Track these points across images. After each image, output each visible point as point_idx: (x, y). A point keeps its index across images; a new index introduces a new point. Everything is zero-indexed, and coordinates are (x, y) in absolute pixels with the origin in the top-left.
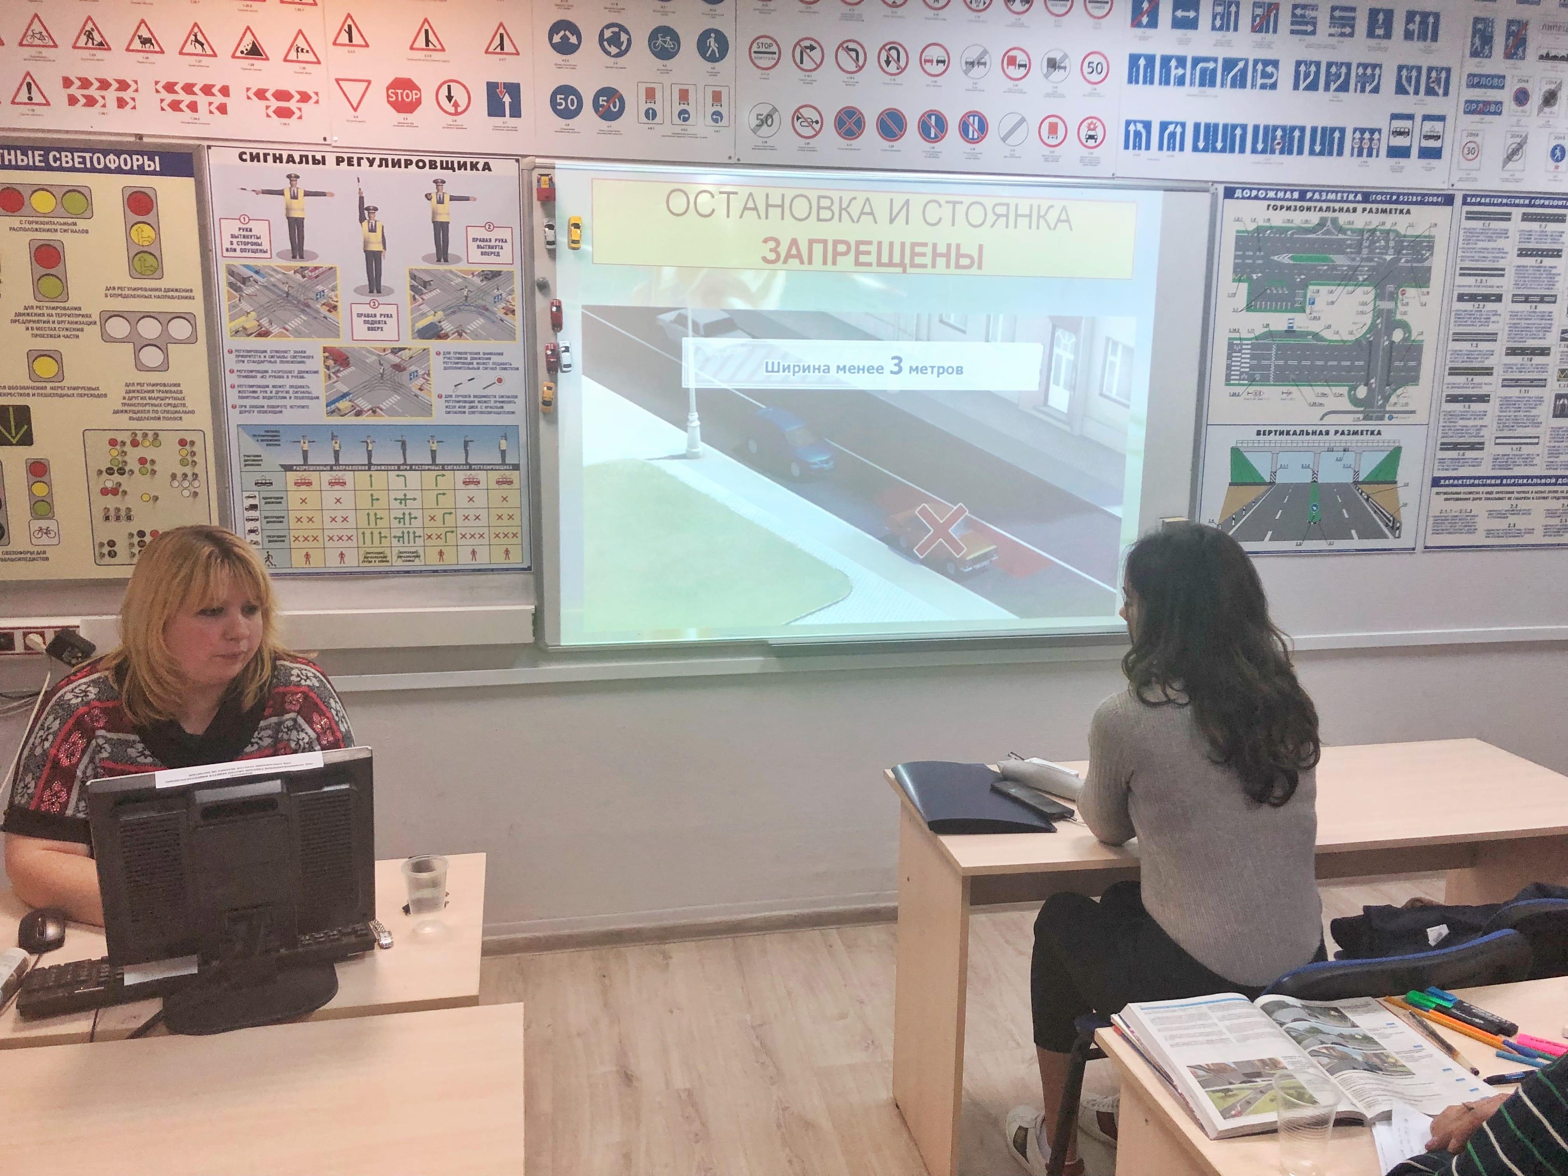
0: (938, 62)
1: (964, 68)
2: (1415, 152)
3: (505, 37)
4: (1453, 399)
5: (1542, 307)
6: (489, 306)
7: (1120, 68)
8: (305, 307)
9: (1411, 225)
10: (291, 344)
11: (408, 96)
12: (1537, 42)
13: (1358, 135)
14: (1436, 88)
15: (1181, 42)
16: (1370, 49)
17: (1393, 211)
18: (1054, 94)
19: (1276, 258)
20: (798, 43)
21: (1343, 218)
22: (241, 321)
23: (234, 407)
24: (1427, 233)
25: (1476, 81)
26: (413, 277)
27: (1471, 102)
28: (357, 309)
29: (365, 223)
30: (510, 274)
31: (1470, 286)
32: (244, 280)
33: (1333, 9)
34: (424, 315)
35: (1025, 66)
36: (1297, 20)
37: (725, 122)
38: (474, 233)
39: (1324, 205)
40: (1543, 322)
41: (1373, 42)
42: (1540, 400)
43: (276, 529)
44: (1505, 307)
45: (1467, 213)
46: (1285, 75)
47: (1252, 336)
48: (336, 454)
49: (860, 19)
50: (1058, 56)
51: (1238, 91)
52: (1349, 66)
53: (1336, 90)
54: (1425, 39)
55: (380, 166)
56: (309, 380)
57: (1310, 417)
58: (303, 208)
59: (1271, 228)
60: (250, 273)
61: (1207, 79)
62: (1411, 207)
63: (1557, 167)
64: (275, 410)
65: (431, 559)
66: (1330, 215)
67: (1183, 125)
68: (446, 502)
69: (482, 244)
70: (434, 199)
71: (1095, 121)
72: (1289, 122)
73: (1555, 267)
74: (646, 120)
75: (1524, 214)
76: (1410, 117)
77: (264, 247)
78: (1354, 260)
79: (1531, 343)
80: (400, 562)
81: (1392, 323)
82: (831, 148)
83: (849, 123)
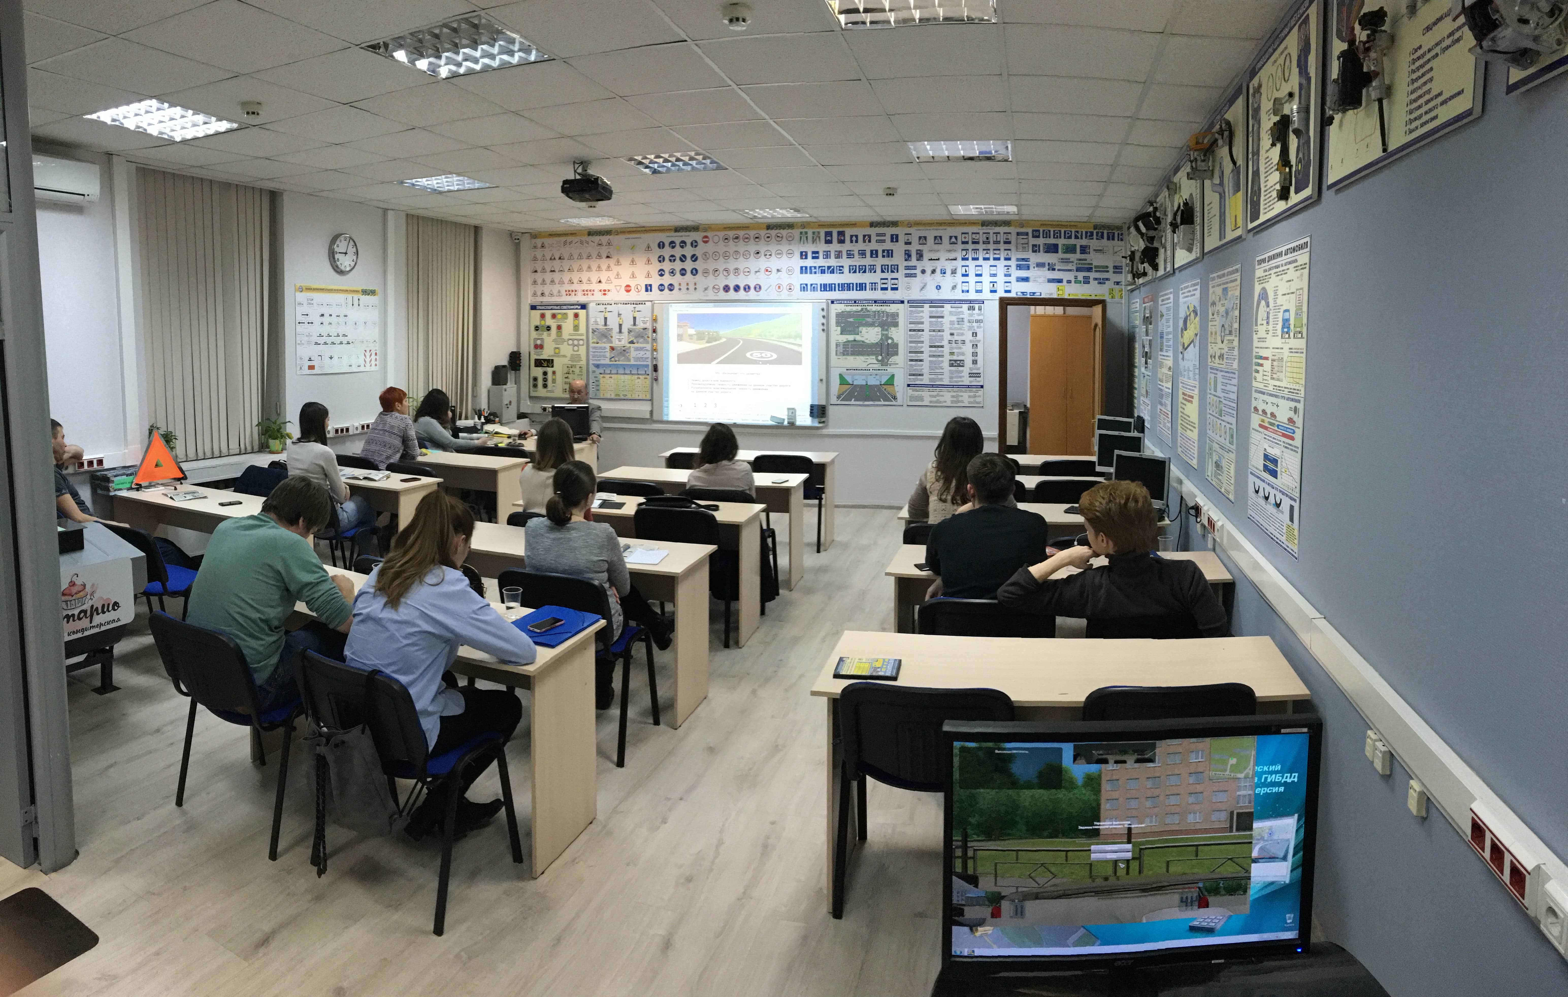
2: (889, 288)
3: (649, 274)
4: (911, 360)
5: (940, 333)
6: (644, 336)
7: (798, 270)
8: (606, 337)
9: (891, 309)
10: (603, 345)
11: (629, 288)
12: (926, 256)
13: (870, 285)
14: (894, 270)
15: (815, 262)
16: (872, 261)
17: (884, 306)
18: (779, 278)
19: (848, 320)
20: (714, 270)
21: (869, 308)
22: (594, 340)
23: (591, 360)
24: (896, 312)
25: (907, 268)
26: (628, 329)
27: (907, 274)
28: (616, 337)
30: (649, 329)
31: (913, 327)
33: (859, 251)
34: (630, 338)
35: (771, 271)
36: (848, 254)
37: (697, 291)
38: (641, 319)
39: (862, 305)
40: (940, 338)
41: (872, 259)
42: (942, 361)
44: (927, 333)
45: (909, 305)
46: (846, 269)
47: (842, 341)
49: (728, 263)
50: (780, 268)
51: (832, 275)
52: (865, 266)
53: (862, 273)
54: (889, 257)
55: (623, 304)
56: (606, 353)
57: (864, 365)
59: (846, 311)
60: (596, 330)
61: (823, 272)
62: (890, 304)
63: (939, 292)
64: (599, 360)
65: (629, 397)
66: (864, 307)
67: (817, 284)
68: (633, 383)
69: (643, 321)
71: (791, 284)
72: (848, 282)
73: (943, 321)
74: (679, 291)
75: (929, 305)
76: (887, 279)
77: (599, 324)
78: (873, 319)
79: (937, 344)
80: (623, 397)
81: (888, 338)
82: (722, 295)
83: (726, 289)
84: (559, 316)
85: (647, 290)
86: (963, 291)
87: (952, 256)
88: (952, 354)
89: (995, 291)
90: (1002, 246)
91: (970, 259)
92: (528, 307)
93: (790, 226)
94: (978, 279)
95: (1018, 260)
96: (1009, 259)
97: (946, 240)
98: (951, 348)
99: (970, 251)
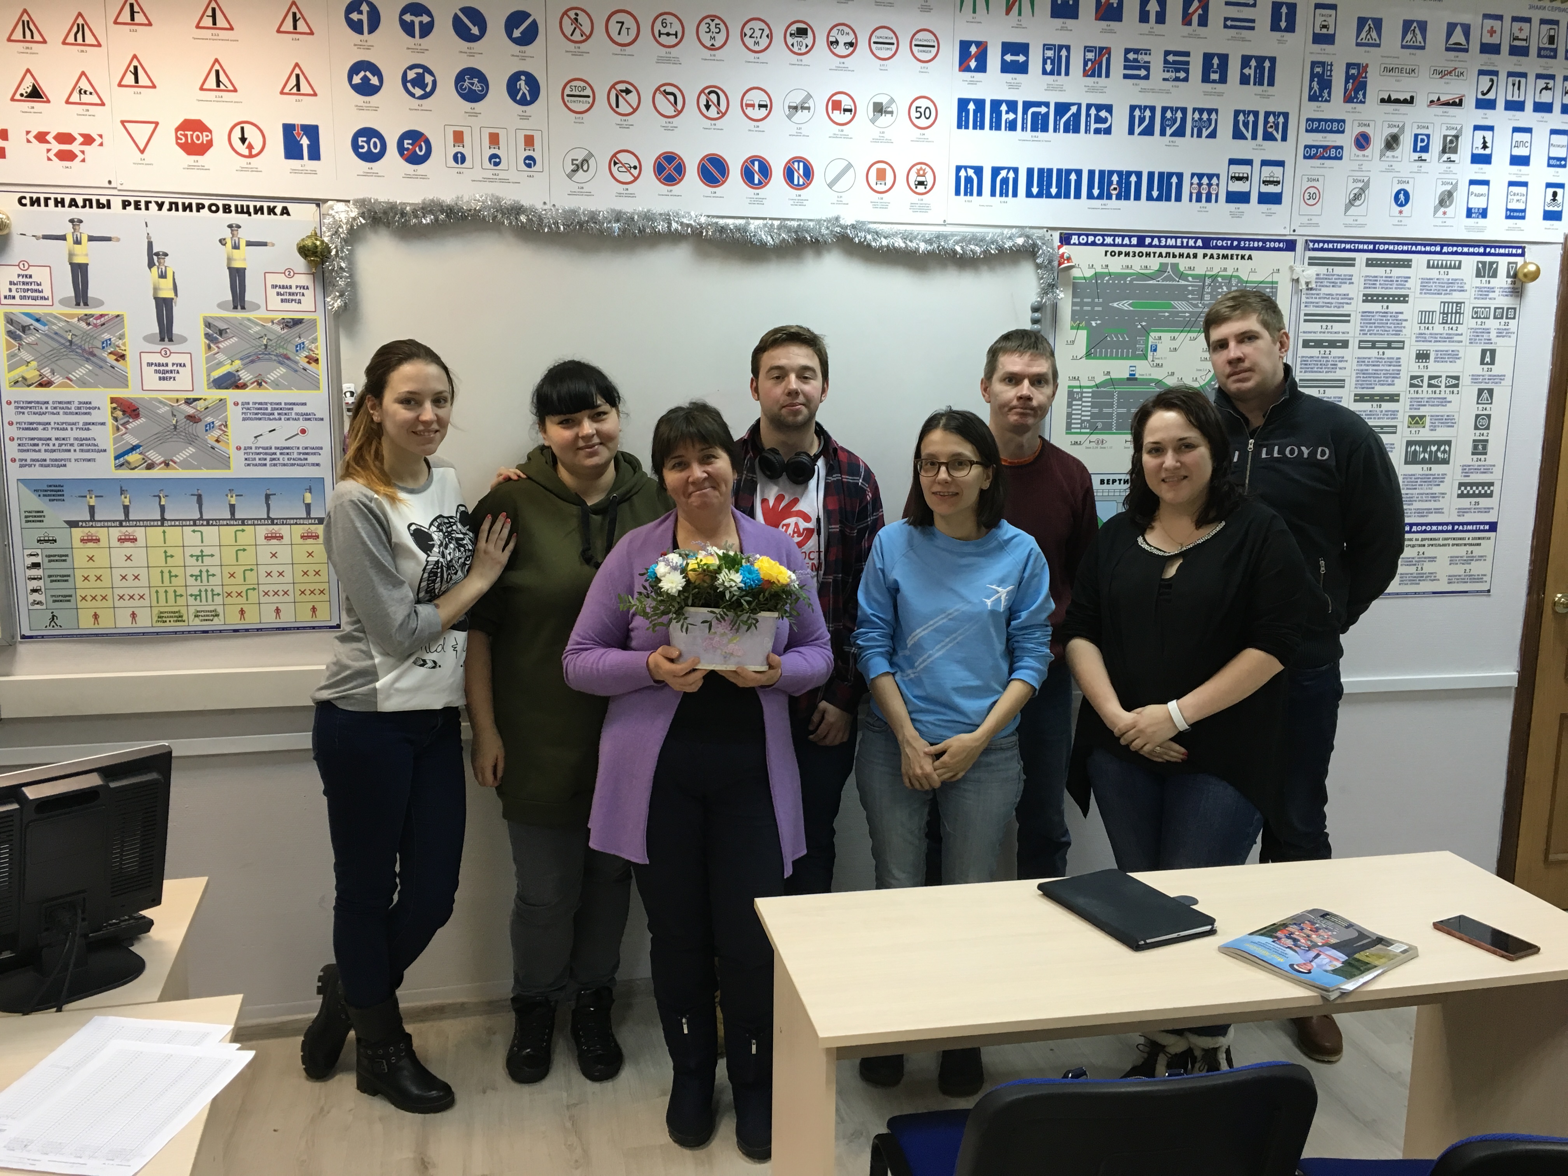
0: (760, 106)
1: (787, 112)
2: (1254, 197)
3: (302, 78)
5: (1389, 353)
6: (291, 355)
7: (949, 113)
8: (89, 355)
9: (1253, 271)
10: (76, 394)
11: (198, 138)
12: (1377, 86)
13: (1196, 180)
14: (1275, 133)
15: (1011, 86)
16: (1206, 94)
17: (1235, 257)
18: (880, 140)
19: (1115, 305)
20: (613, 87)
21: (1184, 264)
22: (21, 371)
23: (13, 460)
24: (1270, 279)
25: (1315, 126)
26: (208, 325)
27: (1311, 147)
28: (147, 358)
29: (155, 269)
30: (314, 322)
31: (1315, 333)
32: (25, 329)
33: (1167, 53)
34: (220, 364)
35: (850, 110)
36: (1130, 65)
37: (538, 167)
38: (272, 280)
39: (1164, 251)
40: (1392, 368)
41: (1208, 87)
43: (61, 588)
44: (1352, 353)
45: (1310, 258)
46: (1120, 120)
47: (1093, 383)
48: (126, 509)
49: (676, 61)
50: (884, 100)
51: (1071, 135)
52: (1184, 110)
53: (1172, 135)
54: (1261, 83)
55: (170, 209)
56: (95, 432)
58: (85, 253)
59: (1110, 274)
60: (30, 321)
62: (1254, 253)
63: (1401, 212)
64: (61, 464)
65: (233, 620)
66: (1171, 260)
67: (1016, 170)
68: (246, 558)
69: (282, 291)
70: (229, 244)
71: (924, 167)
72: (1124, 168)
73: (1402, 313)
74: (455, 165)
75: (1368, 260)
76: (1249, 162)
77: (44, 294)
78: (1196, 306)
79: (1379, 390)
80: (197, 621)
85: (292, 151)
86: (1469, 213)
87: (1450, 90)
88: (1417, 420)
89: (1557, 216)
91: (1500, 104)
94: (1517, 173)
97: (1436, 34)
98: (1417, 403)
99: (1503, 75)
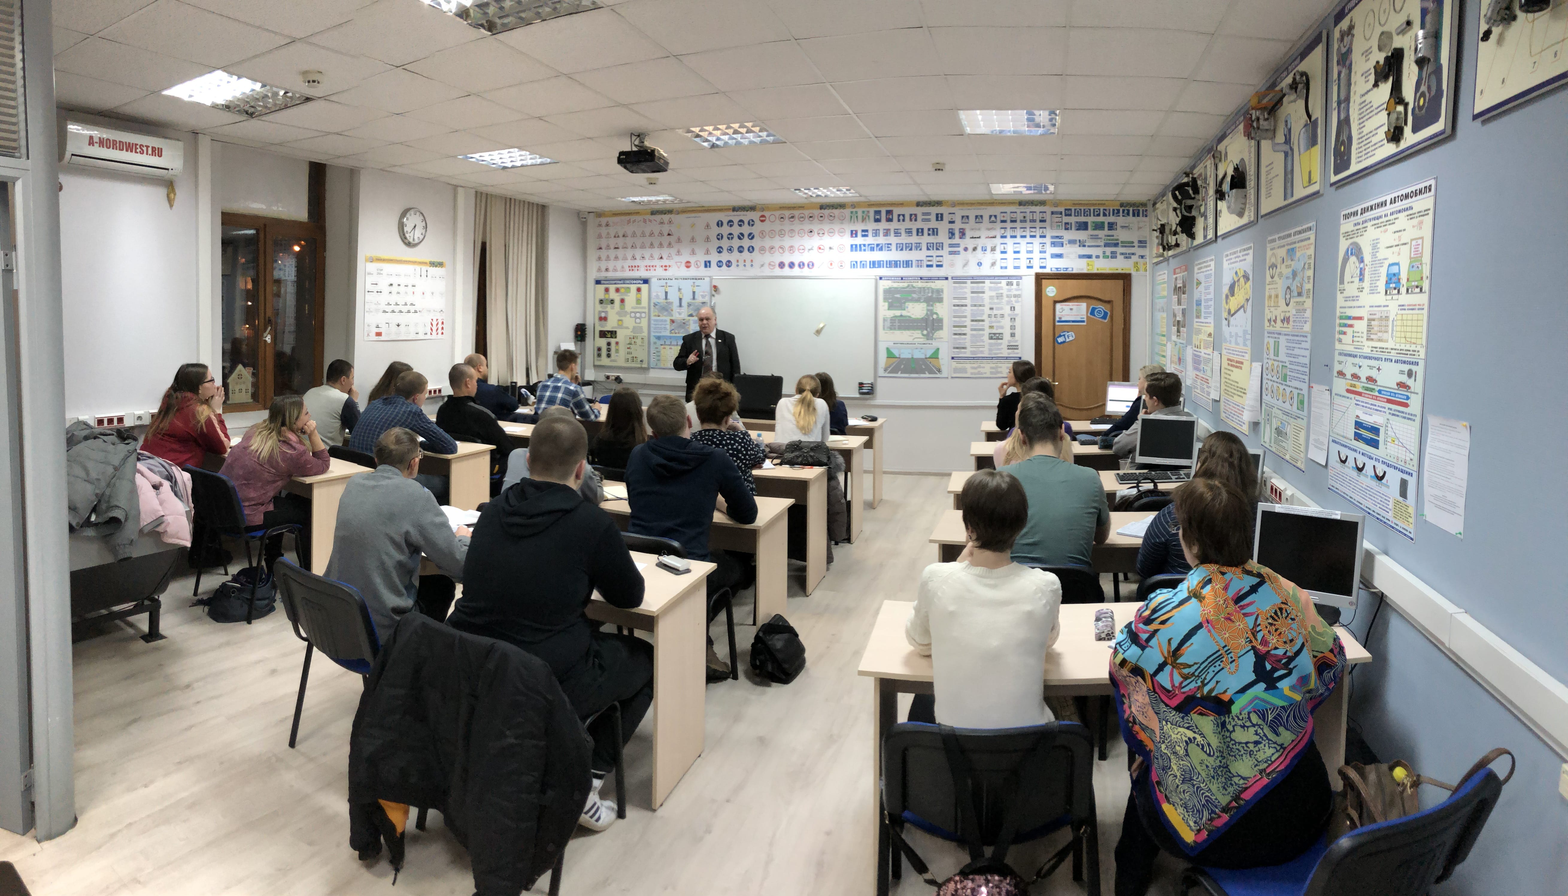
2: (935, 266)
3: (708, 251)
4: (955, 334)
5: (980, 308)
7: (848, 248)
8: (667, 310)
9: (936, 286)
11: (689, 265)
12: (969, 234)
13: (917, 262)
14: (939, 248)
15: (864, 240)
16: (918, 239)
17: (929, 282)
18: (831, 256)
19: (896, 296)
20: (770, 247)
21: (915, 284)
22: (655, 314)
24: (941, 288)
25: (951, 246)
26: (688, 303)
27: (950, 252)
31: (957, 302)
33: (906, 229)
35: (824, 249)
36: (895, 233)
37: (754, 266)
38: (700, 294)
40: (981, 312)
41: (918, 237)
42: (983, 335)
44: (969, 308)
45: (953, 282)
46: (893, 247)
47: (890, 317)
49: (783, 241)
50: (832, 246)
51: (881, 252)
52: (912, 244)
53: (909, 250)
54: (934, 235)
57: (910, 340)
58: (668, 289)
59: (893, 288)
60: (657, 304)
61: (872, 249)
62: (935, 281)
63: (979, 269)
66: (911, 284)
67: (866, 262)
71: (842, 262)
72: (896, 260)
73: (983, 296)
74: (737, 267)
75: (971, 282)
76: (932, 256)
77: (660, 298)
78: (919, 296)
79: (978, 318)
81: (932, 313)
82: (778, 271)
83: (782, 265)
84: (622, 290)
85: (706, 266)
86: (1002, 268)
87: (992, 234)
88: (991, 327)
89: (1031, 267)
90: (1038, 224)
91: (1009, 236)
92: (593, 282)
93: (841, 206)
94: (1017, 256)
95: (1052, 237)
96: (1044, 237)
97: (986, 218)
98: (991, 322)
99: (1008, 229)
